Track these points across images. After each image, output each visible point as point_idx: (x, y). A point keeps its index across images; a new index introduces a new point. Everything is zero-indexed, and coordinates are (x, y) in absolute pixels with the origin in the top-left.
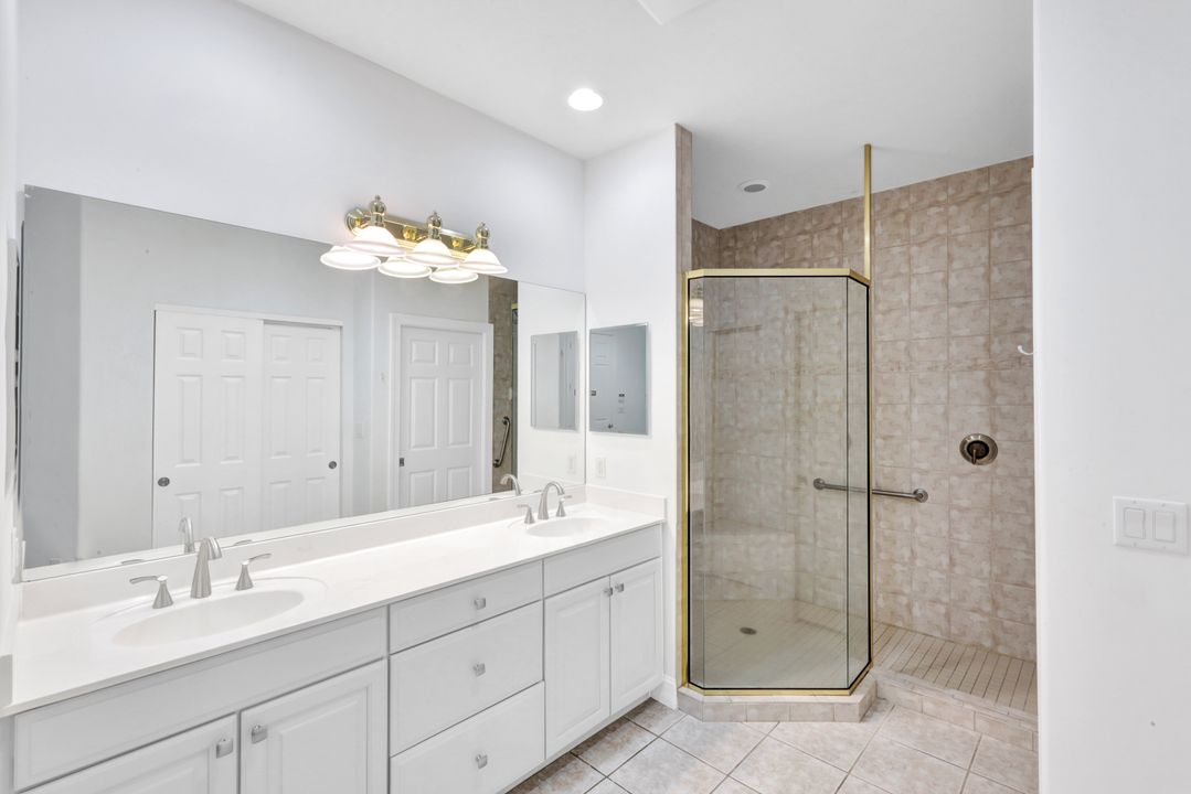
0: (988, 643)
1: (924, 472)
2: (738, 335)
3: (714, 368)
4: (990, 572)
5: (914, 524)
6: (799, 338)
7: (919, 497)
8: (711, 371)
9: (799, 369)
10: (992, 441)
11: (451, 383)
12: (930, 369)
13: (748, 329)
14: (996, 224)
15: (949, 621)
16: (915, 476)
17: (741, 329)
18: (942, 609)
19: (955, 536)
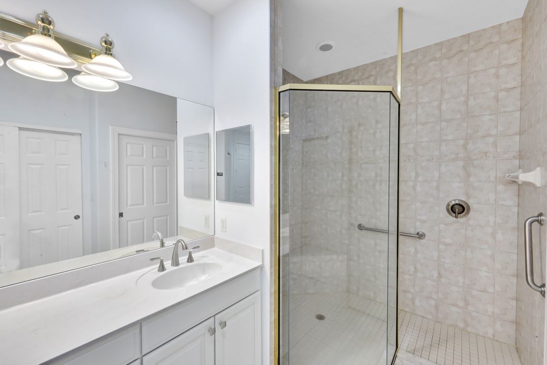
0: (461, 325)
1: (423, 222)
2: (316, 141)
3: (303, 160)
4: (464, 283)
5: (416, 252)
6: (351, 143)
7: (421, 236)
8: (301, 162)
9: (350, 161)
10: (467, 204)
11: (155, 169)
12: (428, 160)
13: (321, 138)
14: (473, 69)
15: (437, 310)
16: (418, 224)
17: (318, 138)
18: (433, 303)
19: (442, 260)
